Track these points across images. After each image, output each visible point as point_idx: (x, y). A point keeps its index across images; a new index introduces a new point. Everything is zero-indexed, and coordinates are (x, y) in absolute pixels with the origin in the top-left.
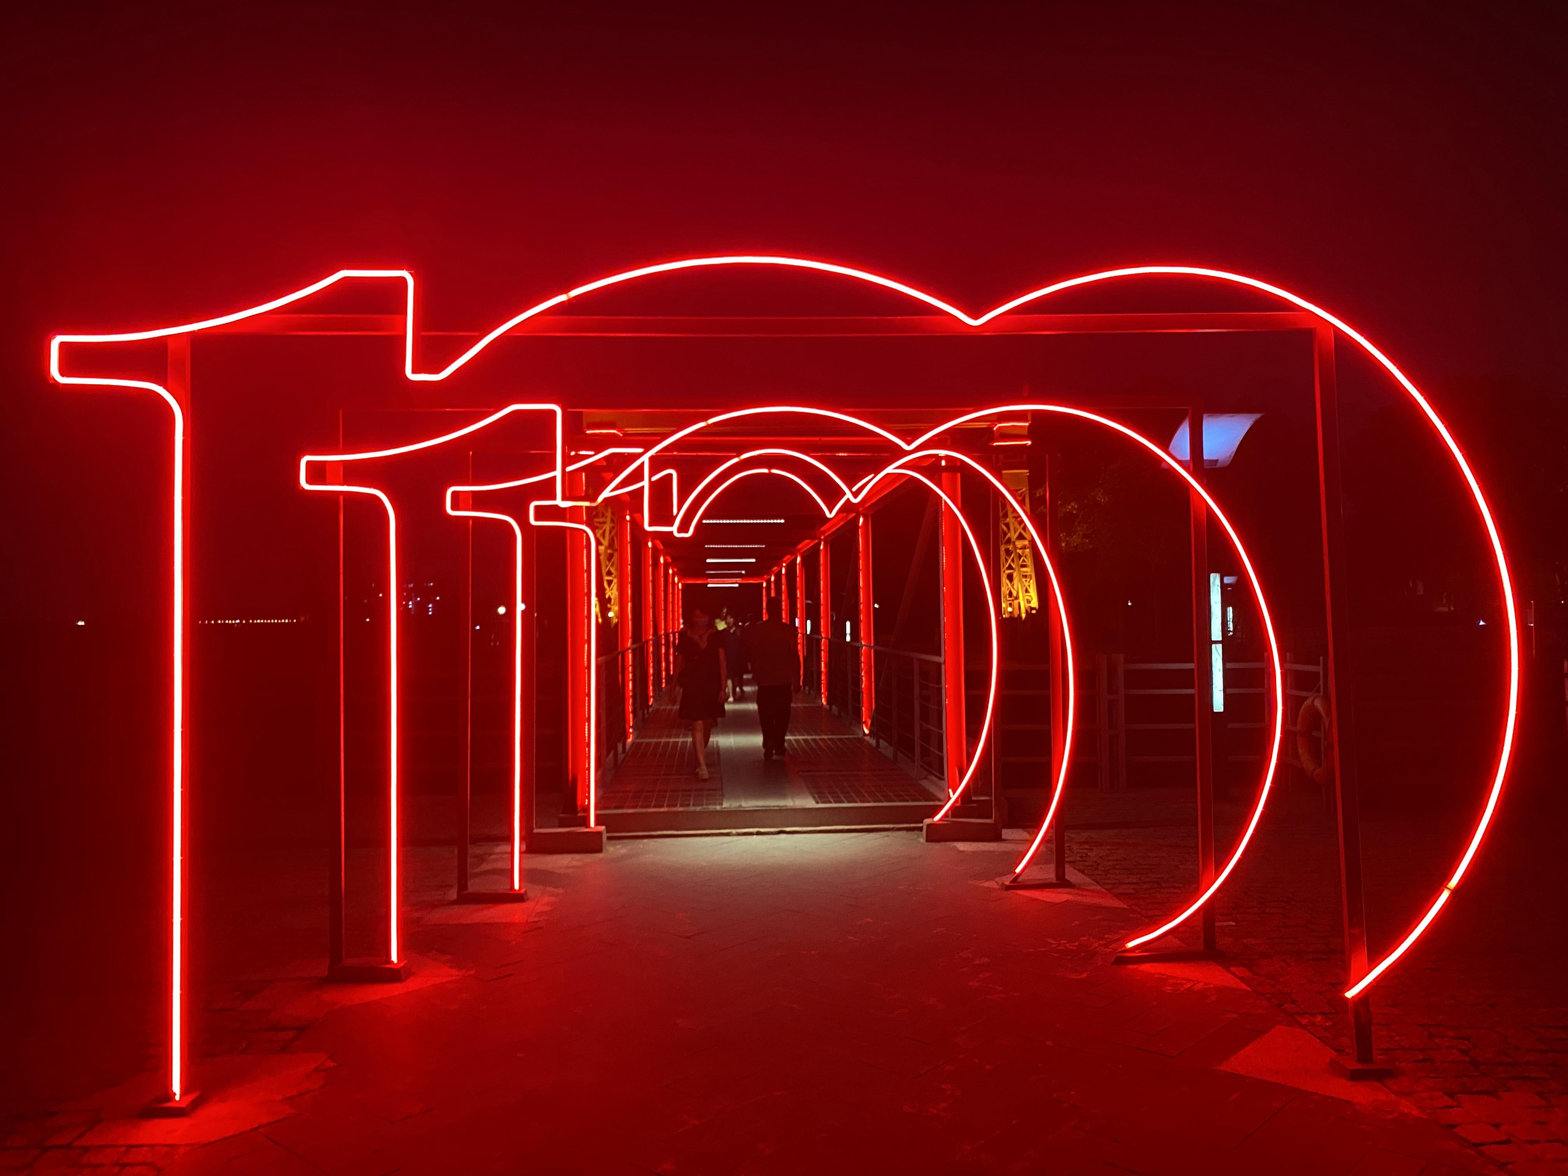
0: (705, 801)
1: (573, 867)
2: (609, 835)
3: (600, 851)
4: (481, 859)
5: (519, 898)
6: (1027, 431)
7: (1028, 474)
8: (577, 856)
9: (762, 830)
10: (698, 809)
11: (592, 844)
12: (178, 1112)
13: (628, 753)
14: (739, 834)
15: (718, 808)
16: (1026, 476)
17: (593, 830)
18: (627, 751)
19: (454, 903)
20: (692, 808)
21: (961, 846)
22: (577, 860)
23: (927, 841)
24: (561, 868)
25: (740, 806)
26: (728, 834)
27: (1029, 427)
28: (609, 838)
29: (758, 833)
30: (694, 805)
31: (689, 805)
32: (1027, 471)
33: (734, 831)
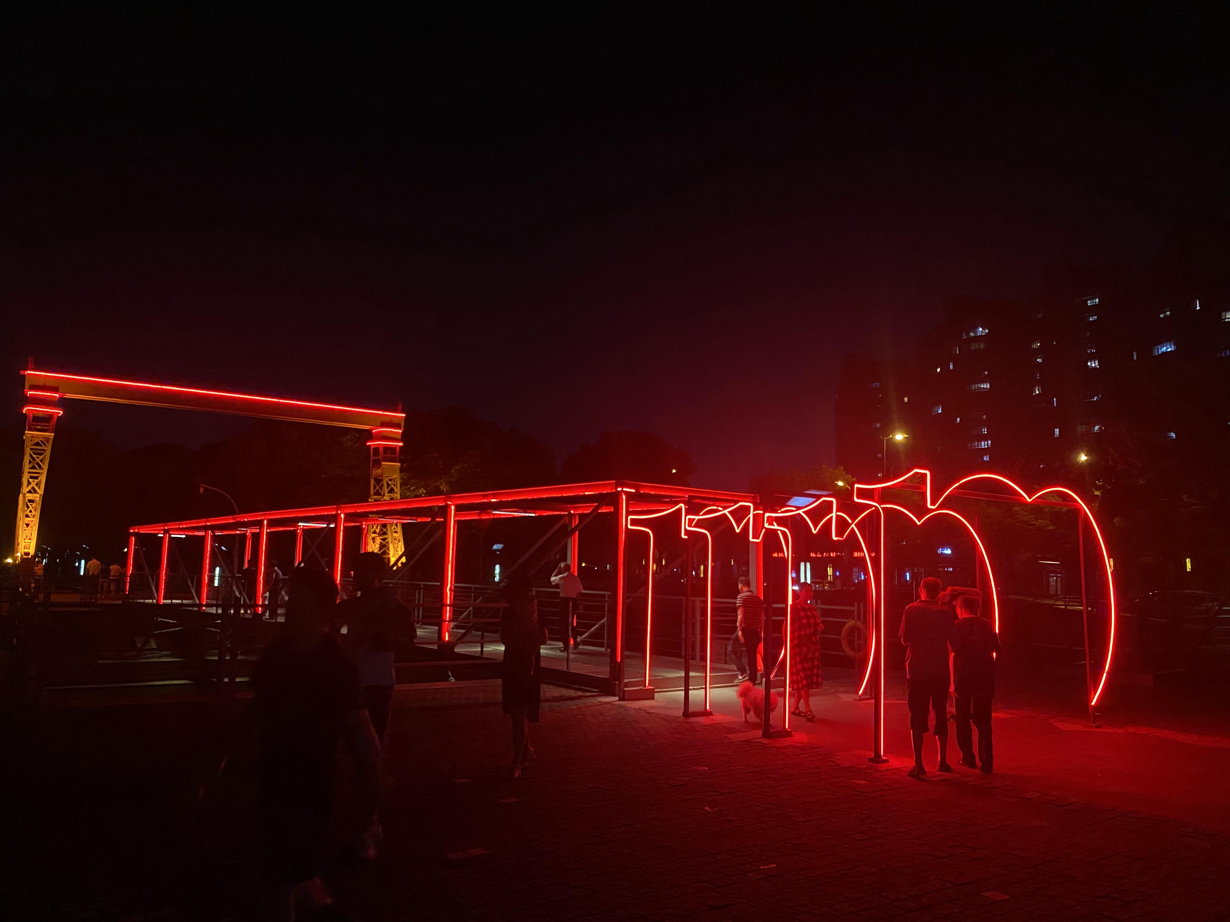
6: (400, 436)
7: (400, 466)
16: (398, 467)
27: (402, 433)
32: (400, 464)
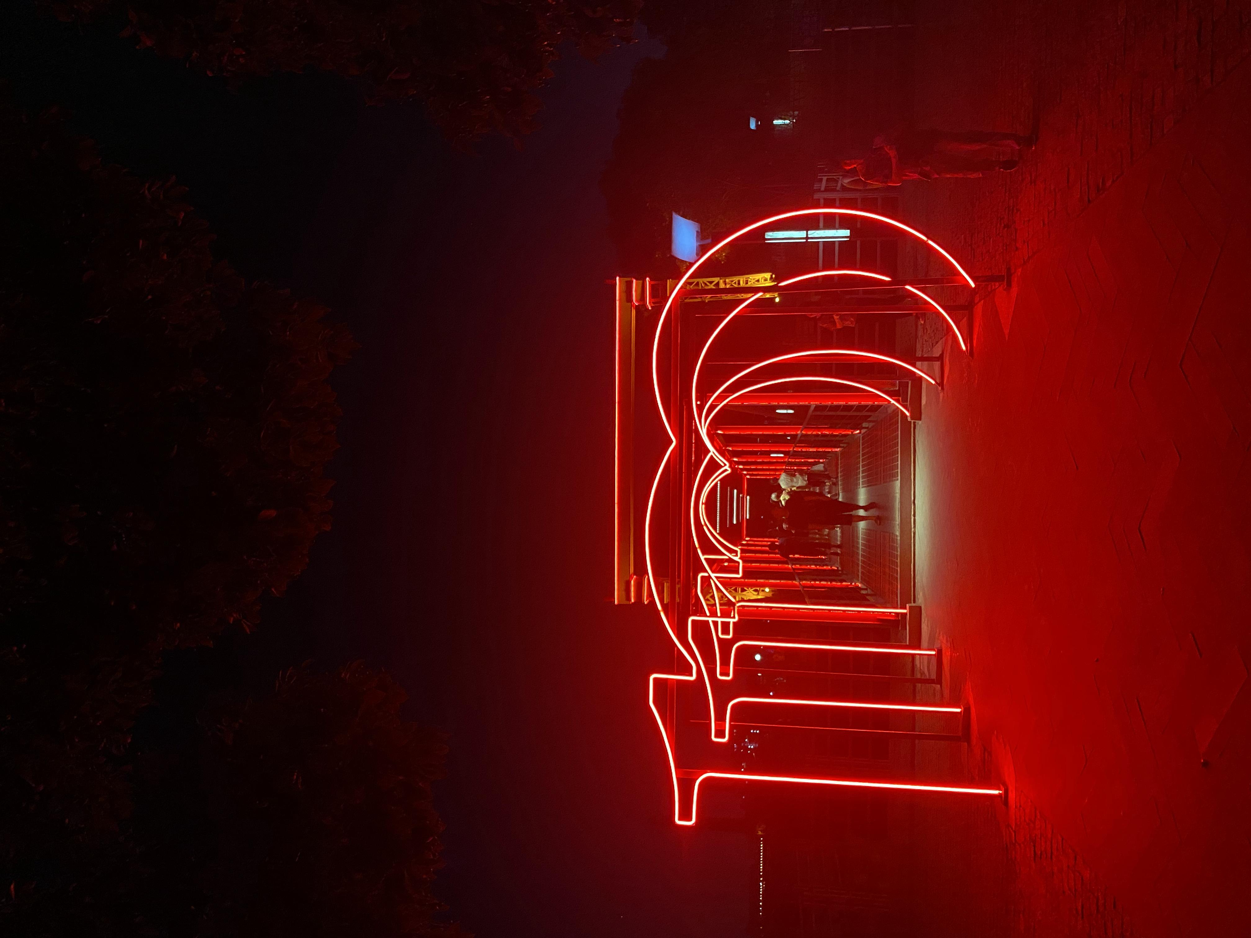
0: (895, 545)
1: (928, 623)
2: (912, 602)
3: (920, 607)
4: (922, 673)
5: (940, 652)
6: (639, 281)
7: (670, 280)
8: (923, 620)
9: (912, 513)
10: (899, 550)
11: (917, 612)
12: (1006, 792)
13: (867, 586)
14: (915, 527)
15: (899, 538)
16: (672, 282)
17: (908, 611)
18: (865, 587)
19: (941, 686)
20: (899, 553)
21: (924, 402)
22: (925, 621)
23: (921, 420)
24: (928, 629)
25: (898, 525)
26: (914, 533)
27: (637, 279)
28: (914, 602)
29: (914, 516)
30: (897, 552)
31: (897, 555)
32: (668, 280)
33: (913, 530)
